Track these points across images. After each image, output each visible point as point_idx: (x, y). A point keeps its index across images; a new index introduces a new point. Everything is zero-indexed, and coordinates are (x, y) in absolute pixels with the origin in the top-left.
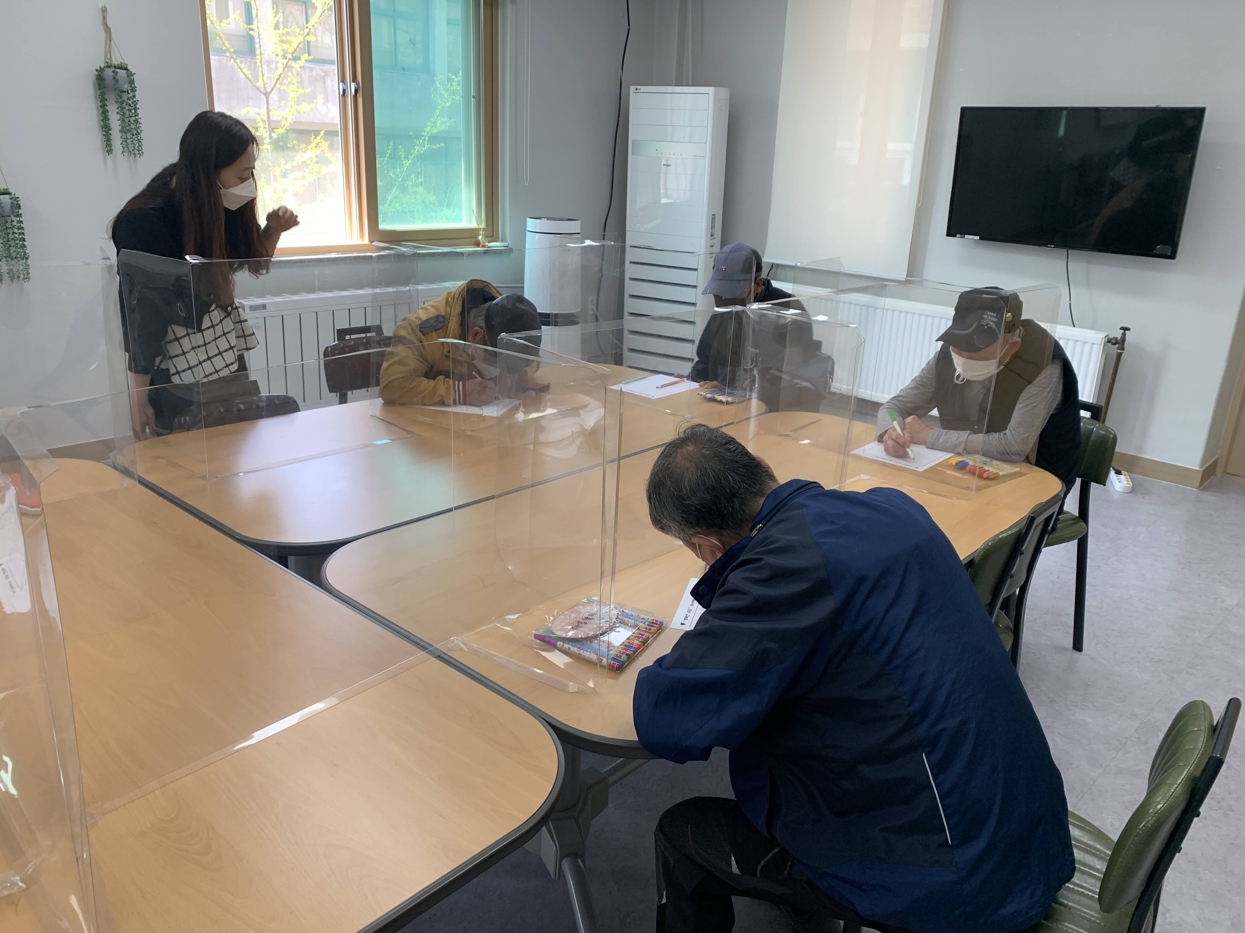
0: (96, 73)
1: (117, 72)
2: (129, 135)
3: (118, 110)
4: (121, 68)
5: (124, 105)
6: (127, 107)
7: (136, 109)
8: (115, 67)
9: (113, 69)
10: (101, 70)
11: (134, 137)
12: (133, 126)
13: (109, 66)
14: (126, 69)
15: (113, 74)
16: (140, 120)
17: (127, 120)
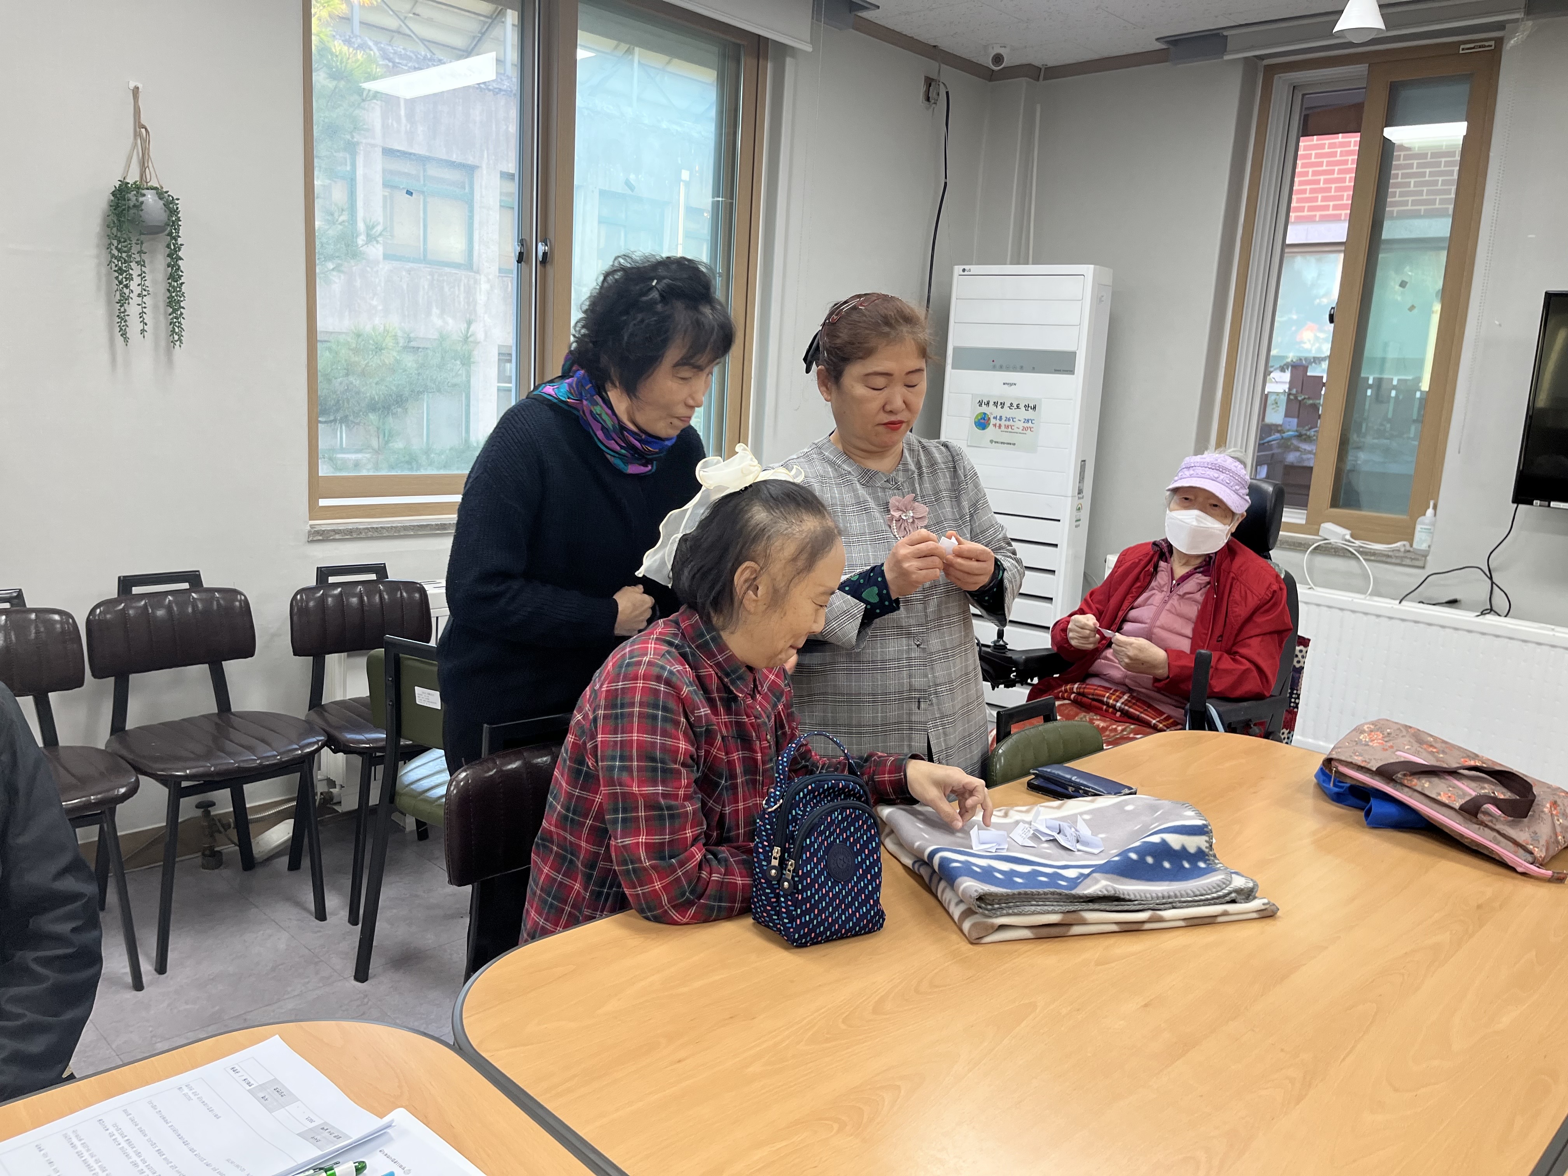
10: (121, 190)
14: (167, 197)
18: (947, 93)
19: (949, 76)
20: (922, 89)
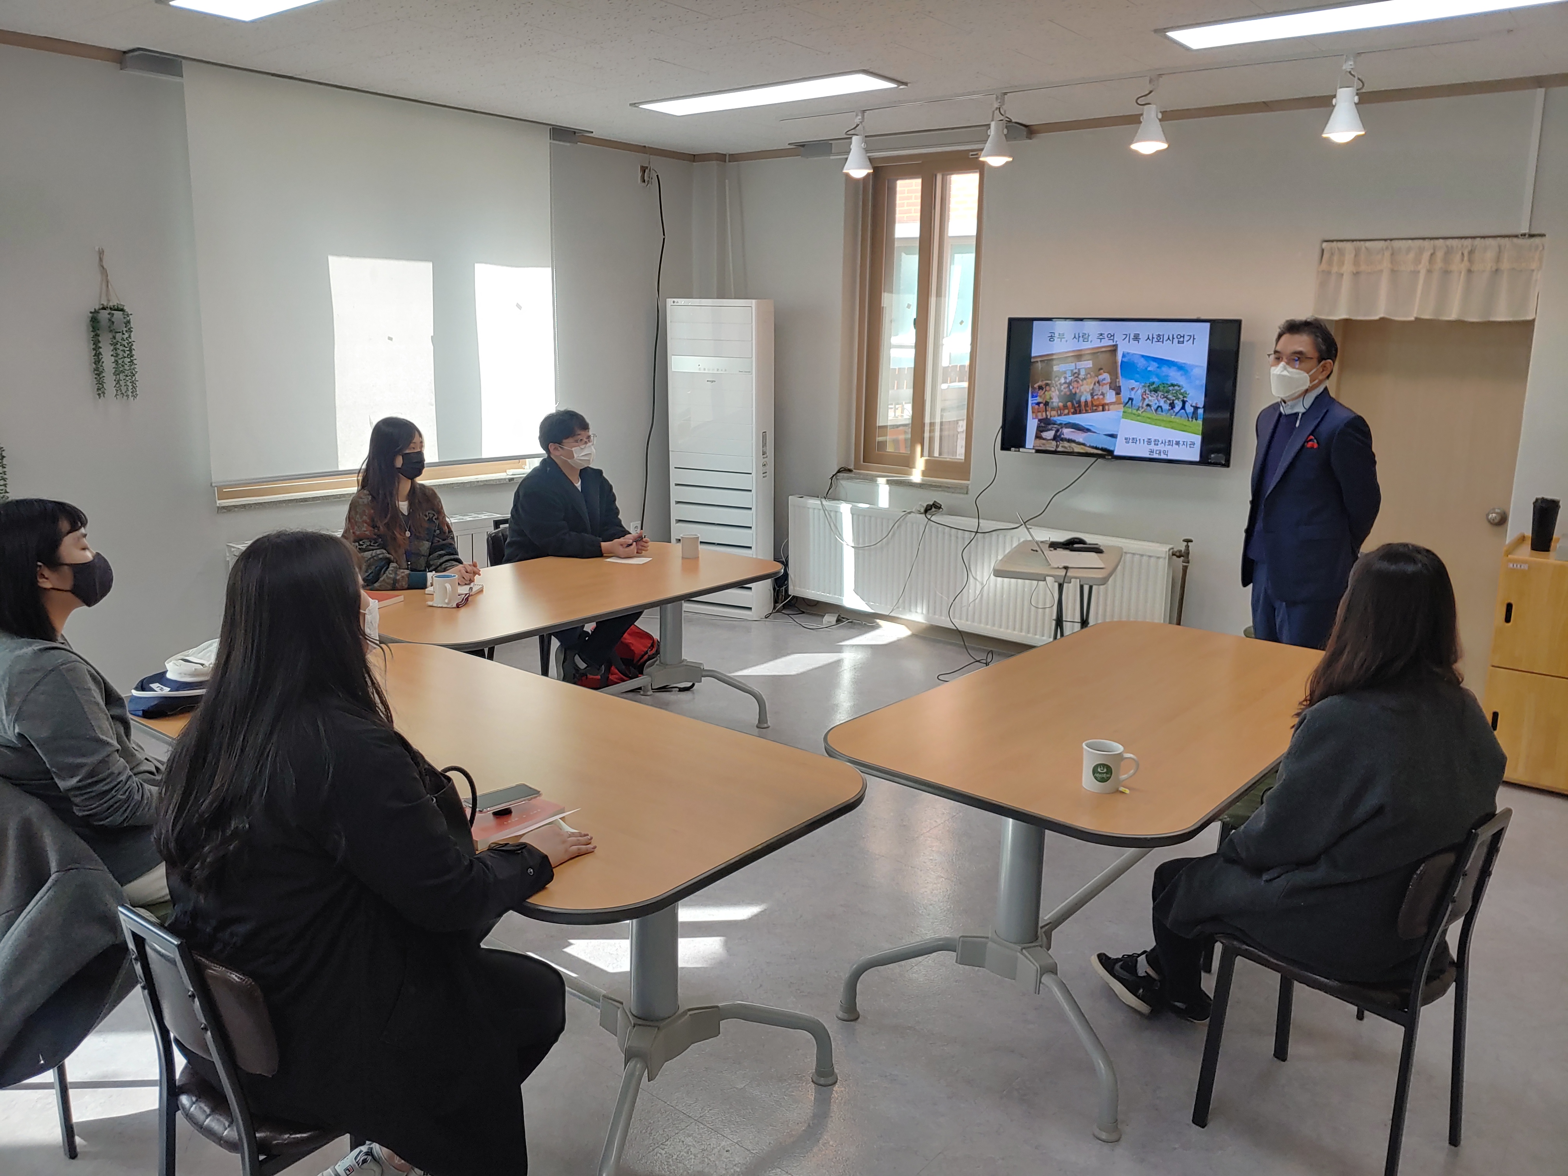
0: (91, 315)
1: (113, 314)
2: (122, 376)
3: (112, 353)
4: (118, 310)
5: (118, 346)
6: (122, 348)
7: (130, 350)
8: (111, 309)
9: (109, 311)
10: (96, 312)
11: (127, 378)
12: (127, 367)
13: (104, 308)
14: (122, 310)
15: (109, 316)
16: (135, 362)
17: (120, 362)
18: (657, 176)
19: (658, 165)
20: (640, 174)
